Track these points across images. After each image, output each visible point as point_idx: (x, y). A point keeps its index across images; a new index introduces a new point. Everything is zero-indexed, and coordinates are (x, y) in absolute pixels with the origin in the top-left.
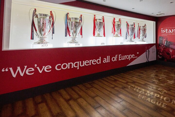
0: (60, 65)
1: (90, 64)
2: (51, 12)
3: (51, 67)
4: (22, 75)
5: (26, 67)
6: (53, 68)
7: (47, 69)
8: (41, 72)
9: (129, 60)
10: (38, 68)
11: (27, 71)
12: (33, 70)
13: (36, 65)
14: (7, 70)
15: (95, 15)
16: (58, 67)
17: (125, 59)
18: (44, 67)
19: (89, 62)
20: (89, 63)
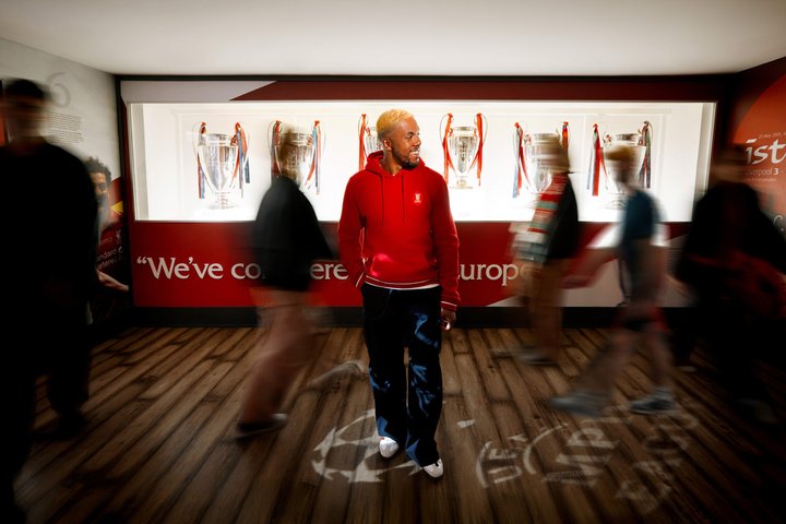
0: (242, 265)
1: (328, 277)
2: (238, 125)
3: (221, 269)
4: (169, 275)
5: (173, 259)
6: (227, 271)
7: (213, 270)
8: (201, 276)
9: (504, 284)
10: (196, 265)
11: (177, 270)
12: (187, 269)
13: (191, 259)
14: (145, 262)
15: (364, 116)
16: (238, 270)
17: (479, 278)
18: (206, 265)
19: (322, 269)
20: (324, 273)
